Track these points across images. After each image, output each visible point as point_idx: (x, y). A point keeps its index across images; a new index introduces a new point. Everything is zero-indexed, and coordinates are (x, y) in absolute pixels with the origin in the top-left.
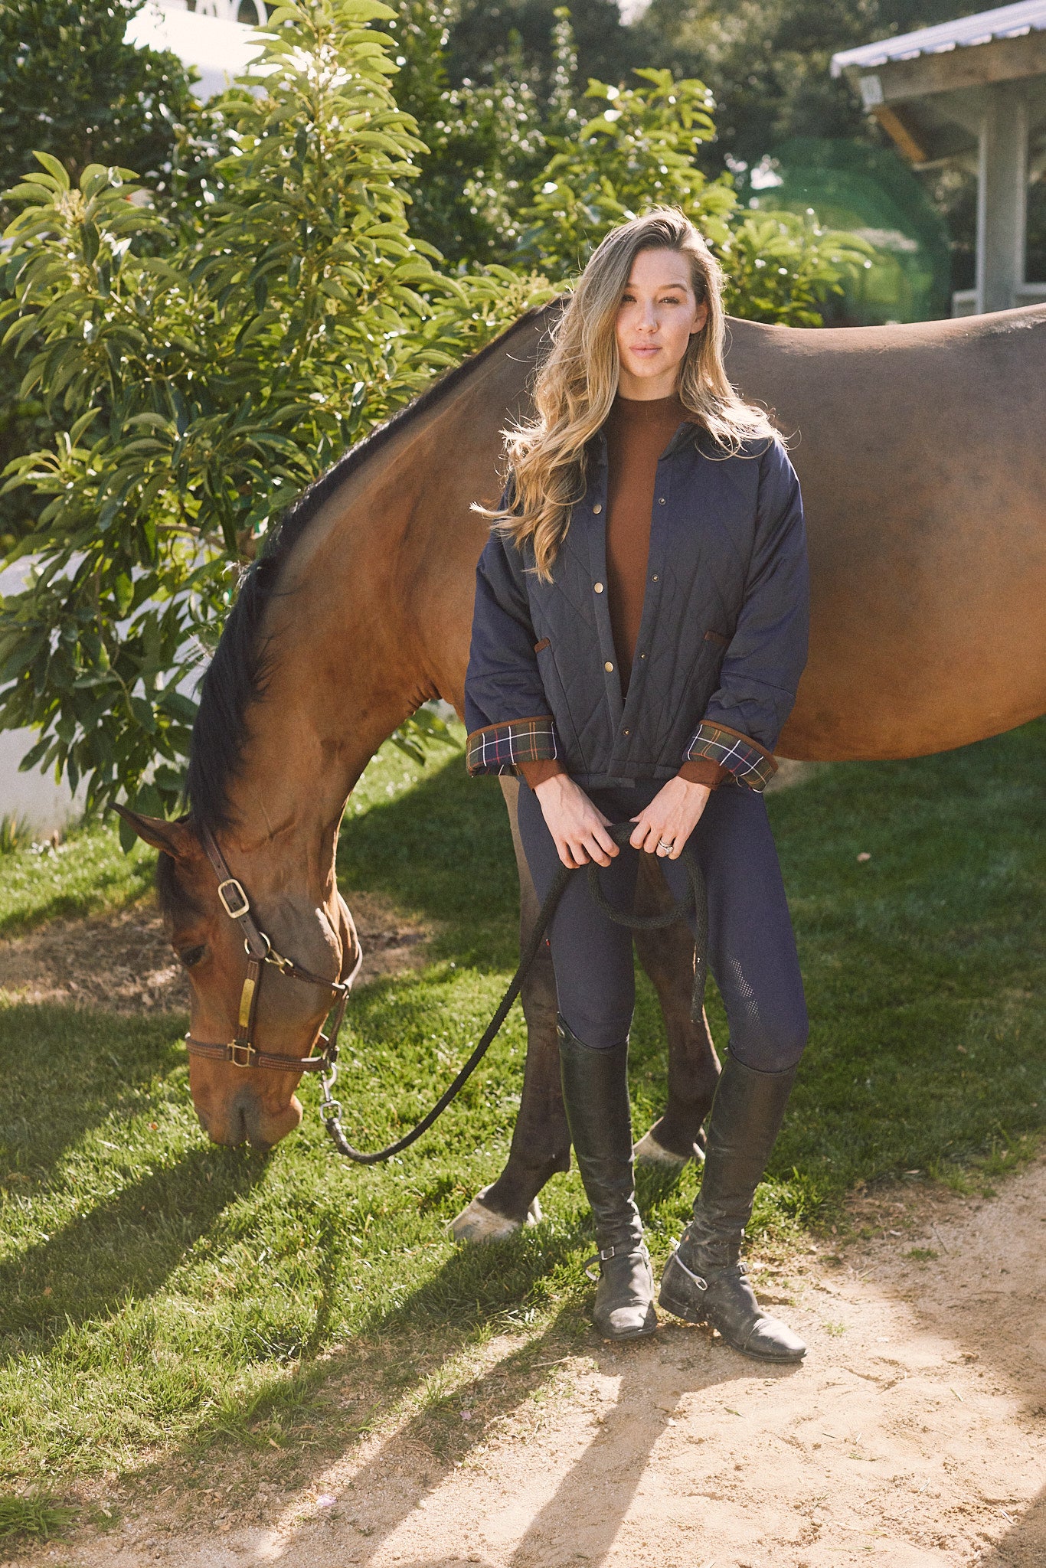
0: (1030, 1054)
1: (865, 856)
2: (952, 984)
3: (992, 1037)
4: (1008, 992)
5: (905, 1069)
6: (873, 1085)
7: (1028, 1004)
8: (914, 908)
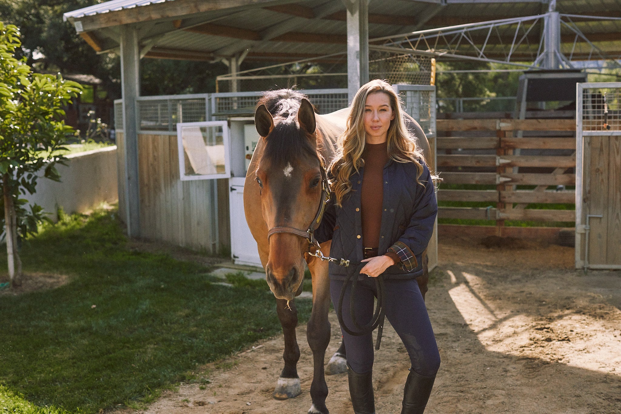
0: (157, 365)
1: (94, 306)
2: (128, 345)
3: (144, 361)
4: (148, 346)
5: (114, 374)
6: (103, 380)
7: (155, 349)
8: (113, 322)
